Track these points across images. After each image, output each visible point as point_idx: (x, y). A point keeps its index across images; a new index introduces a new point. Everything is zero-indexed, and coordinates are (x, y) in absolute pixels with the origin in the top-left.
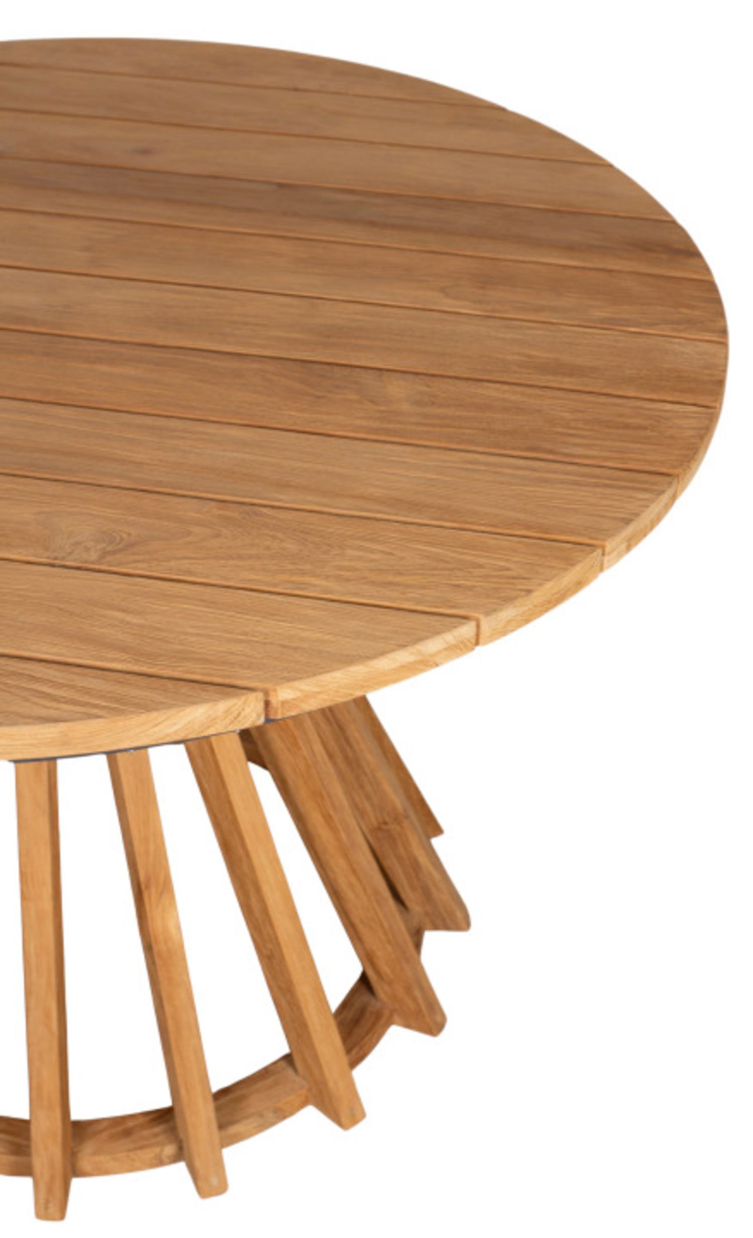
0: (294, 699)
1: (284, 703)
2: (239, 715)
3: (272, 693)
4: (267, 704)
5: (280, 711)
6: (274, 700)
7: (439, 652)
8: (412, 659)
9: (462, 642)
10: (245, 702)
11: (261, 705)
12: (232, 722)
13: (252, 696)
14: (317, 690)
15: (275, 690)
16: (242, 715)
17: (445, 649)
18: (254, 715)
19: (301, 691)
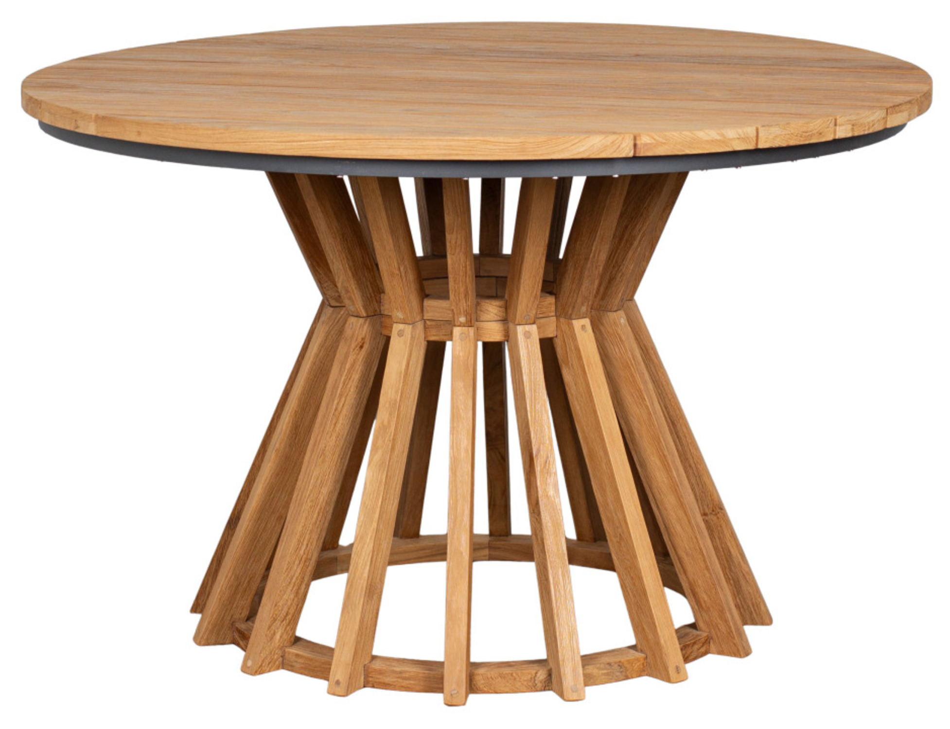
0: (650, 144)
1: (645, 145)
2: (619, 146)
3: (638, 138)
4: (635, 145)
5: (642, 151)
6: (638, 142)
7: (734, 139)
8: (719, 138)
9: (747, 137)
10: (623, 138)
11: (632, 143)
12: (615, 152)
13: (627, 136)
14: (664, 141)
15: (640, 136)
16: (620, 148)
17: (738, 138)
18: (628, 148)
19: (654, 139)
